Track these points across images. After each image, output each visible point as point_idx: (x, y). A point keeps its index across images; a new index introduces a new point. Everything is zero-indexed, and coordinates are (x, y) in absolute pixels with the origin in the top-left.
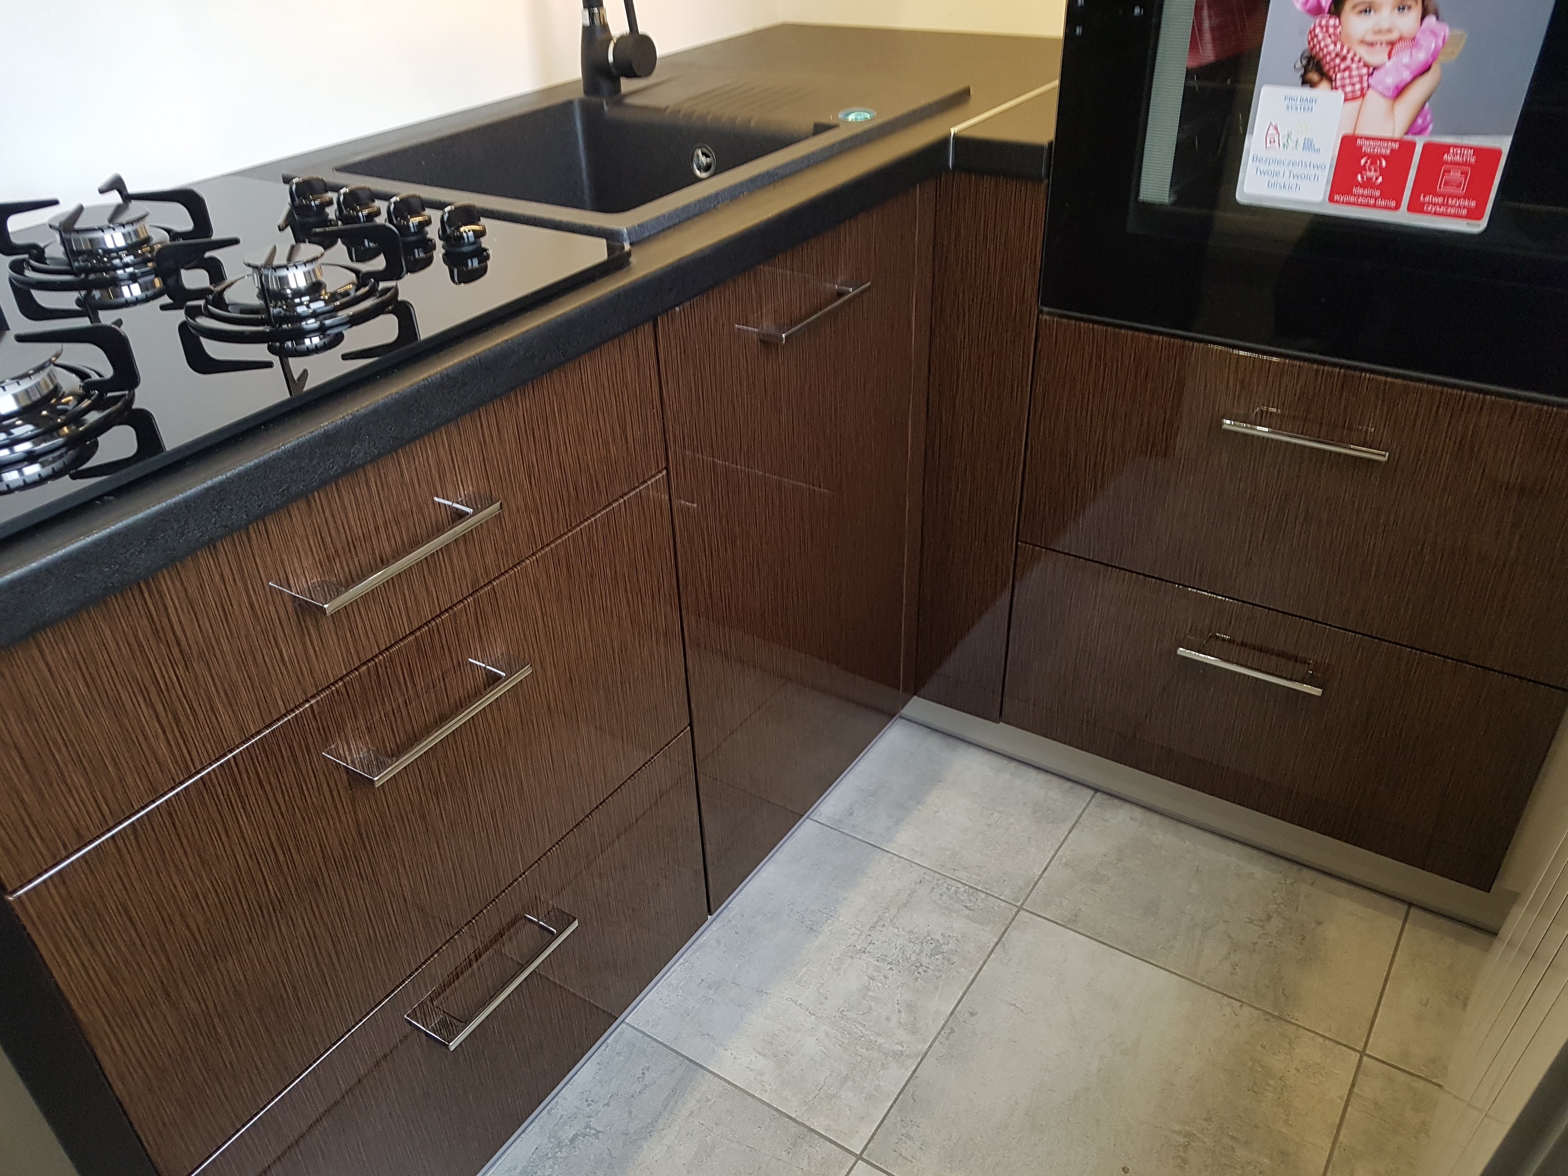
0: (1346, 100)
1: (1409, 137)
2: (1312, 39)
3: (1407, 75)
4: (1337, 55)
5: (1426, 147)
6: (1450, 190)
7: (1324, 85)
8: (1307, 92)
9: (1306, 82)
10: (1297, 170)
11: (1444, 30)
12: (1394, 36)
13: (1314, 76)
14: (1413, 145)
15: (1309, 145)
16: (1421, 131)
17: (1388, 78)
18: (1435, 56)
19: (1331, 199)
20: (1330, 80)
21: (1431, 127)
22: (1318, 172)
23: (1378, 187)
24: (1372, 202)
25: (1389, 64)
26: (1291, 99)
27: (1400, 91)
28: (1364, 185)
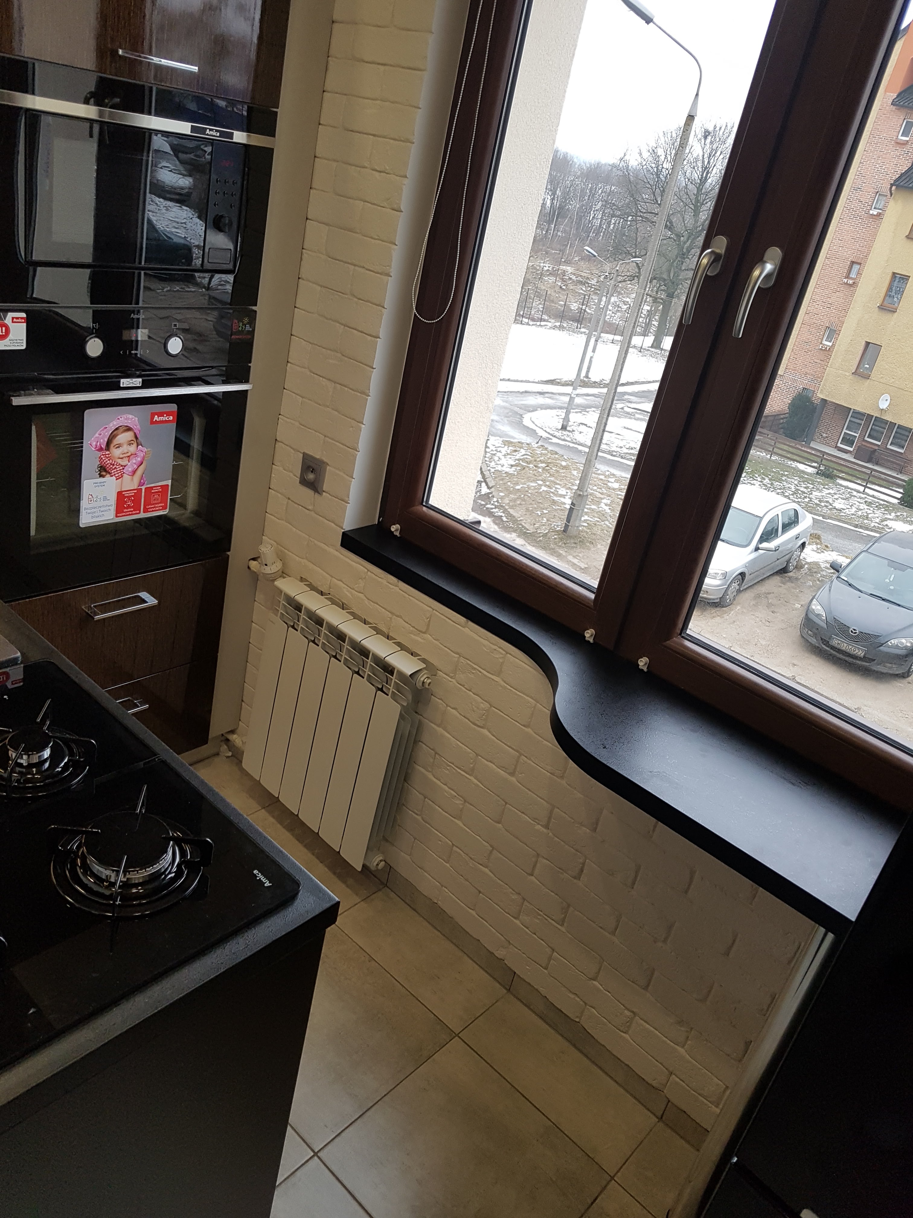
0: (117, 479)
1: (140, 487)
2: (101, 460)
3: (135, 466)
4: (111, 464)
6: (156, 502)
7: (108, 475)
9: (101, 476)
11: (145, 450)
12: (129, 454)
13: (104, 473)
14: (141, 489)
15: (105, 499)
16: (143, 484)
17: (130, 469)
19: (117, 516)
20: (110, 473)
21: (146, 482)
22: (110, 507)
23: (132, 507)
24: (131, 513)
25: (129, 464)
26: (96, 483)
27: (134, 472)
28: (127, 508)
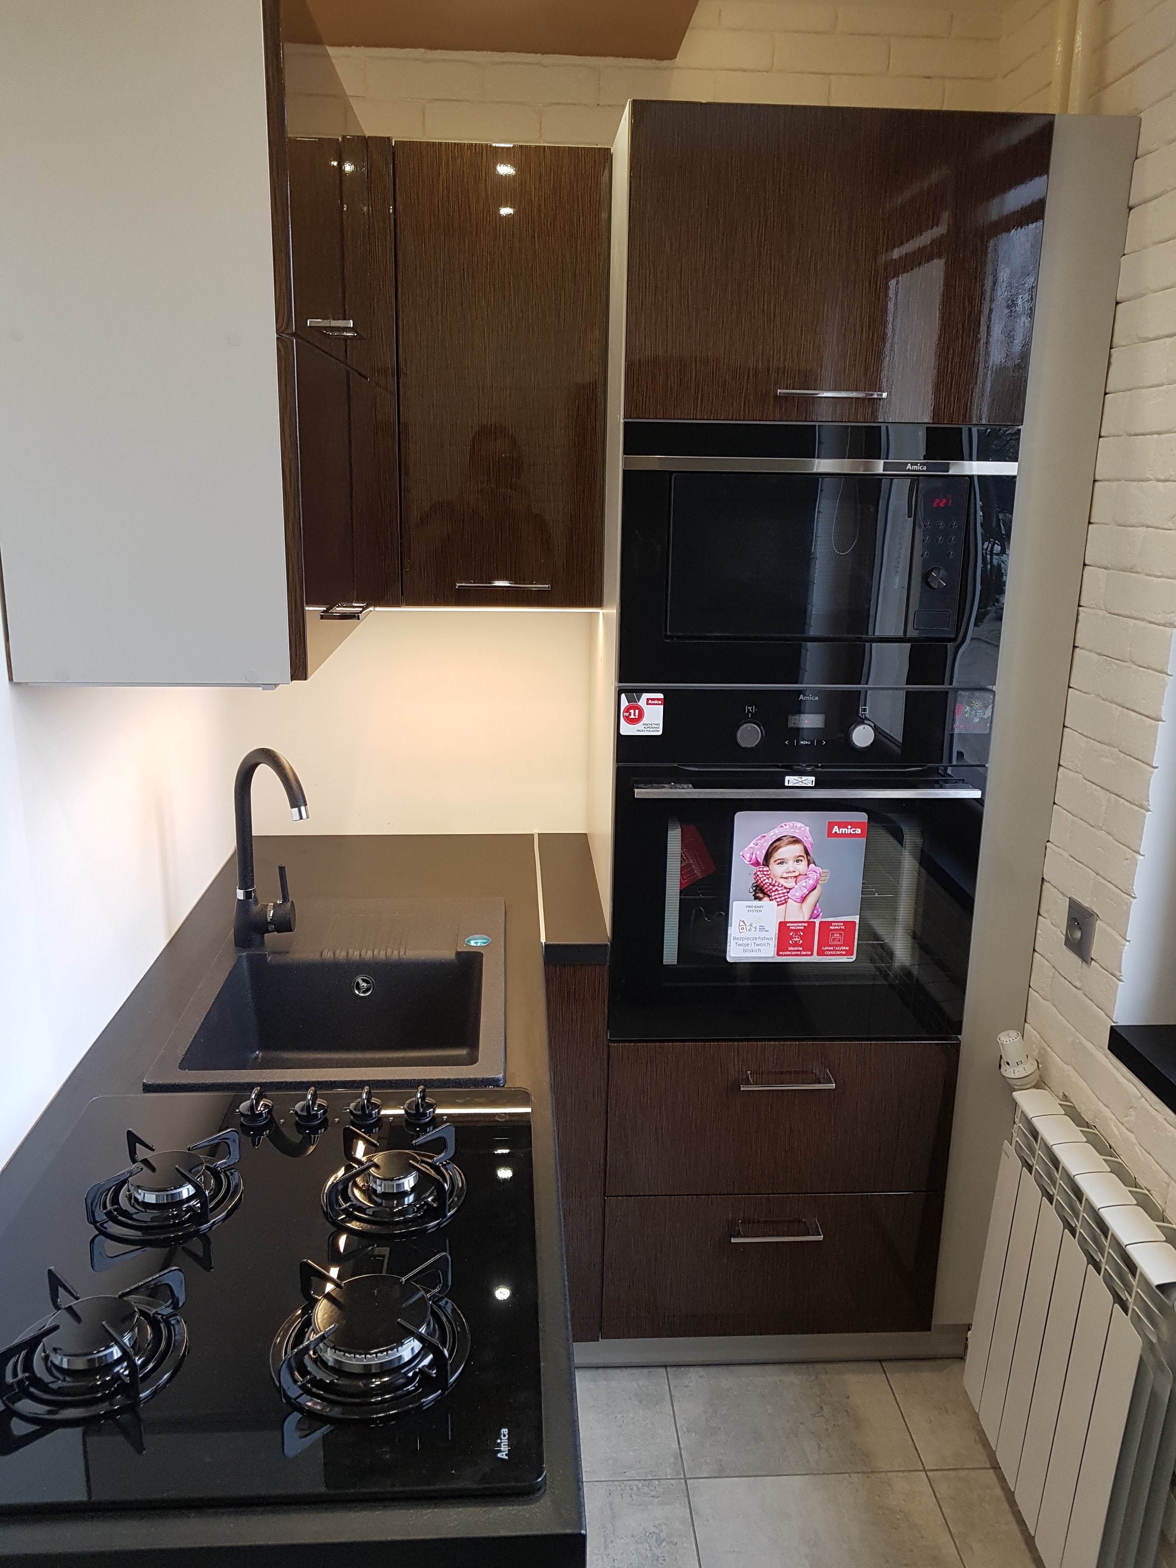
0: (778, 905)
1: (812, 920)
2: (756, 877)
3: (806, 891)
4: (770, 884)
5: (821, 923)
6: (836, 943)
7: (766, 899)
8: (757, 903)
9: (756, 898)
11: (819, 870)
12: (796, 874)
13: (761, 895)
15: (762, 929)
16: (817, 917)
17: (797, 893)
18: (817, 881)
19: (778, 955)
20: (769, 896)
21: (821, 914)
22: (769, 941)
23: (801, 945)
24: (799, 953)
25: (796, 886)
26: (750, 907)
27: (803, 899)
28: (793, 946)
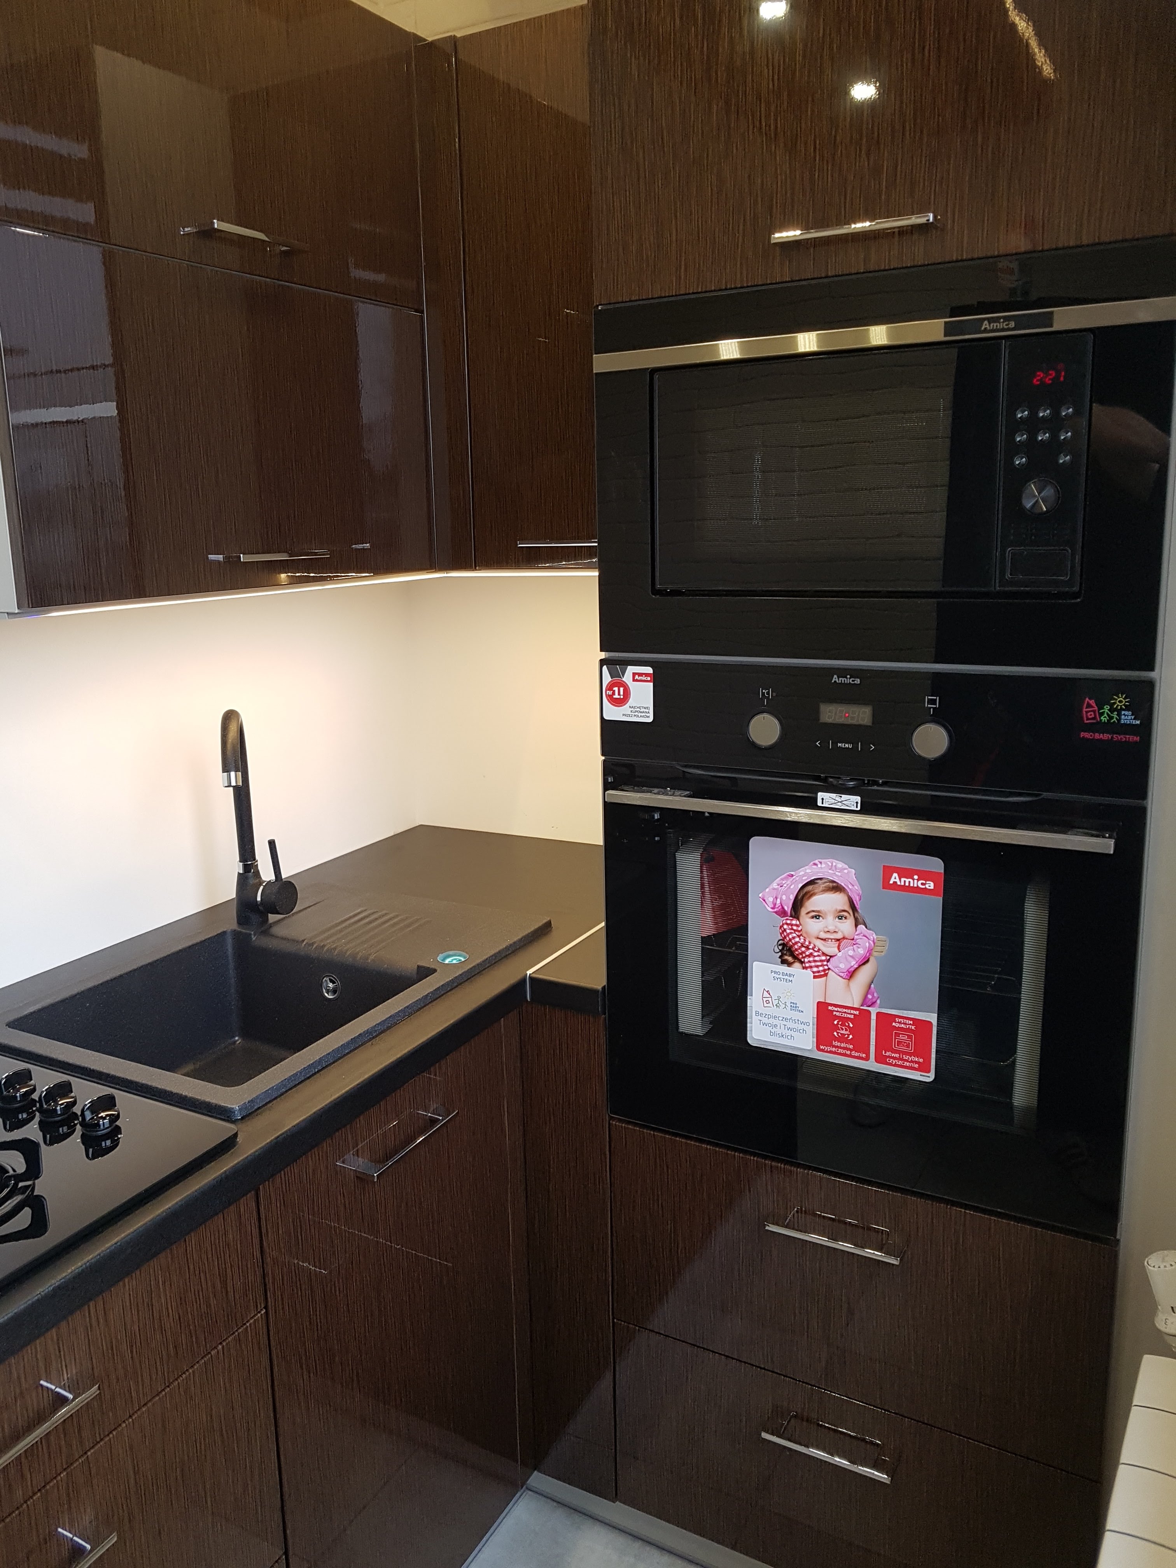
0: (815, 977)
1: (865, 1008)
3: (854, 964)
4: (802, 946)
6: (902, 1048)
7: (798, 965)
9: (784, 962)
10: (790, 1024)
11: (873, 936)
12: (839, 936)
13: (790, 959)
15: (794, 1007)
16: (872, 1004)
17: (841, 964)
18: (870, 951)
19: (818, 1049)
20: (802, 963)
21: (878, 1002)
22: (805, 1027)
23: (850, 1042)
24: (848, 1052)
25: (840, 954)
26: (775, 972)
27: (851, 974)
28: (840, 1040)
